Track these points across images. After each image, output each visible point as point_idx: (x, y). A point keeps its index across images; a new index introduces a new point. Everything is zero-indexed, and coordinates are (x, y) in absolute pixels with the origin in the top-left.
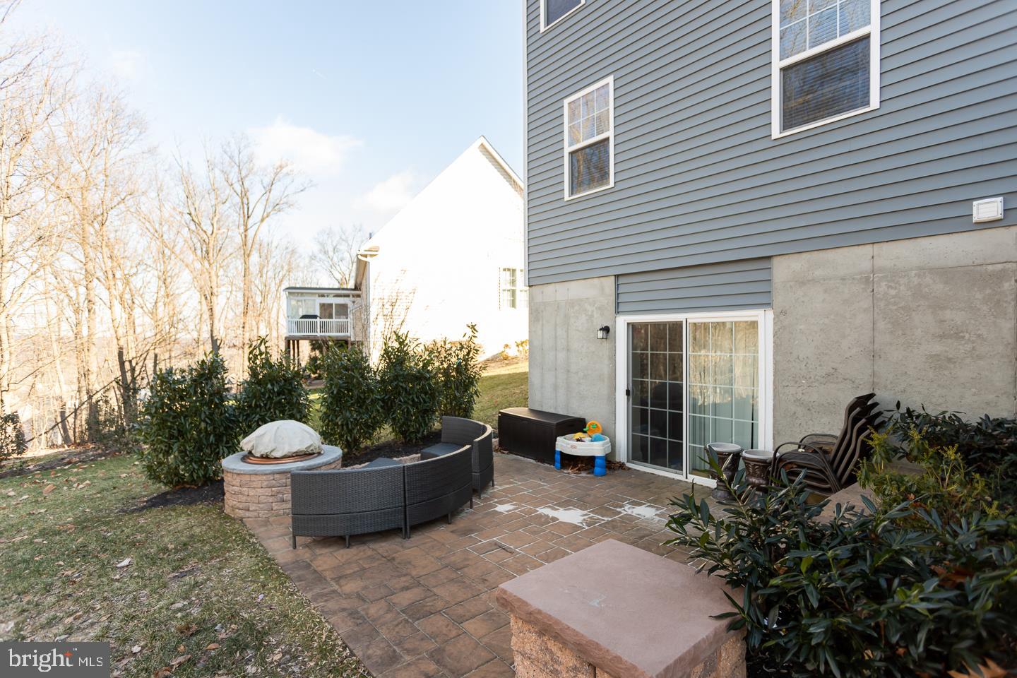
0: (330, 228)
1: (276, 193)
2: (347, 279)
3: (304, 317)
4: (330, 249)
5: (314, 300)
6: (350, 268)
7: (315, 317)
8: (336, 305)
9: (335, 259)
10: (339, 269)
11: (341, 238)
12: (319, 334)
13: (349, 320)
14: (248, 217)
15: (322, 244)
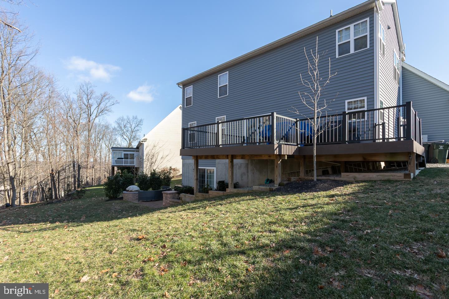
0: (123, 118)
1: (102, 106)
2: (130, 139)
3: (118, 159)
4: (123, 126)
5: (122, 153)
6: (131, 134)
7: (122, 159)
8: (130, 154)
9: (125, 130)
10: (126, 135)
11: (127, 121)
12: (124, 165)
13: (134, 160)
14: (90, 115)
15: (119, 124)
